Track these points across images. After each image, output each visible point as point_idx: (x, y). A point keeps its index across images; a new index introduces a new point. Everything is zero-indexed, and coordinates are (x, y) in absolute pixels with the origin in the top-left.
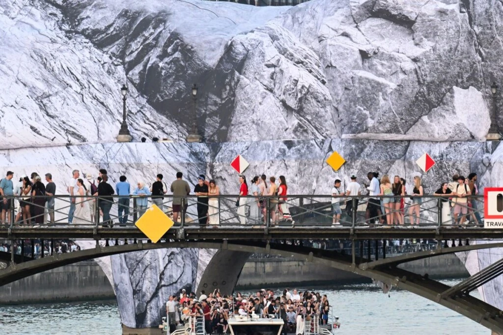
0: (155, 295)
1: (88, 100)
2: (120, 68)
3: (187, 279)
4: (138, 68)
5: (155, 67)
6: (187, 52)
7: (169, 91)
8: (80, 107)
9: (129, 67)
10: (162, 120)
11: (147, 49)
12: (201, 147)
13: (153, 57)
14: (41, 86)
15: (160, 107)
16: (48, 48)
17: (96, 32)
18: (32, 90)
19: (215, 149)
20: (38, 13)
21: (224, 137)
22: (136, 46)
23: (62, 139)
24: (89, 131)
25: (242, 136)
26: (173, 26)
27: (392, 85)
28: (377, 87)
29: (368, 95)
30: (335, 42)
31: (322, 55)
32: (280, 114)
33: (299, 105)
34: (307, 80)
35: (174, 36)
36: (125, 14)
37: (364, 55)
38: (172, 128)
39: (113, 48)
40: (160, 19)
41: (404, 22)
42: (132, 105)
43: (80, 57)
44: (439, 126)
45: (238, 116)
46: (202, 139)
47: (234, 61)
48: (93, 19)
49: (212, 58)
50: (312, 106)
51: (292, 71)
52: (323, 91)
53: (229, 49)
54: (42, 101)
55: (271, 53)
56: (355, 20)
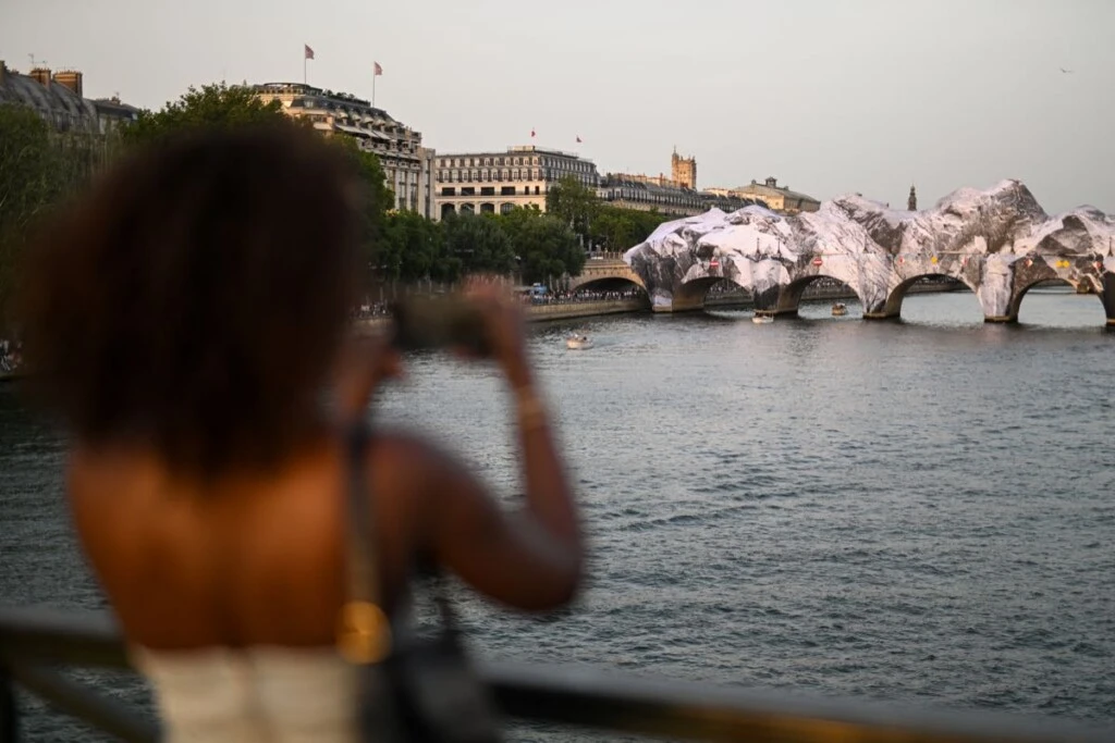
0: (873, 303)
1: (854, 240)
2: (865, 231)
3: (884, 298)
4: (871, 230)
5: (877, 230)
6: (887, 225)
7: (880, 237)
8: (852, 242)
9: (868, 229)
10: (878, 246)
11: (875, 224)
12: (890, 255)
13: (876, 227)
14: (839, 235)
15: (876, 241)
16: (842, 223)
17: (859, 218)
18: (836, 236)
19: (895, 255)
20: (841, 212)
21: (898, 251)
22: (871, 223)
23: (845, 252)
24: (854, 250)
25: (904, 252)
26: (883, 217)
27: (954, 235)
28: (949, 236)
29: (946, 238)
30: (935, 222)
31: (931, 226)
32: (917, 245)
33: (923, 242)
34: (925, 234)
35: (884, 220)
36: (868, 213)
37: (945, 226)
38: (881, 249)
39: (864, 223)
40: (880, 215)
41: (959, 215)
42: (868, 242)
43: (853, 226)
44: (969, 249)
45: (903, 245)
46: (891, 252)
47: (902, 228)
48: (858, 214)
49: (895, 227)
50: (927, 242)
51: (921, 231)
52: (931, 237)
53: (901, 224)
54: (839, 239)
55: (915, 225)
56: (943, 215)
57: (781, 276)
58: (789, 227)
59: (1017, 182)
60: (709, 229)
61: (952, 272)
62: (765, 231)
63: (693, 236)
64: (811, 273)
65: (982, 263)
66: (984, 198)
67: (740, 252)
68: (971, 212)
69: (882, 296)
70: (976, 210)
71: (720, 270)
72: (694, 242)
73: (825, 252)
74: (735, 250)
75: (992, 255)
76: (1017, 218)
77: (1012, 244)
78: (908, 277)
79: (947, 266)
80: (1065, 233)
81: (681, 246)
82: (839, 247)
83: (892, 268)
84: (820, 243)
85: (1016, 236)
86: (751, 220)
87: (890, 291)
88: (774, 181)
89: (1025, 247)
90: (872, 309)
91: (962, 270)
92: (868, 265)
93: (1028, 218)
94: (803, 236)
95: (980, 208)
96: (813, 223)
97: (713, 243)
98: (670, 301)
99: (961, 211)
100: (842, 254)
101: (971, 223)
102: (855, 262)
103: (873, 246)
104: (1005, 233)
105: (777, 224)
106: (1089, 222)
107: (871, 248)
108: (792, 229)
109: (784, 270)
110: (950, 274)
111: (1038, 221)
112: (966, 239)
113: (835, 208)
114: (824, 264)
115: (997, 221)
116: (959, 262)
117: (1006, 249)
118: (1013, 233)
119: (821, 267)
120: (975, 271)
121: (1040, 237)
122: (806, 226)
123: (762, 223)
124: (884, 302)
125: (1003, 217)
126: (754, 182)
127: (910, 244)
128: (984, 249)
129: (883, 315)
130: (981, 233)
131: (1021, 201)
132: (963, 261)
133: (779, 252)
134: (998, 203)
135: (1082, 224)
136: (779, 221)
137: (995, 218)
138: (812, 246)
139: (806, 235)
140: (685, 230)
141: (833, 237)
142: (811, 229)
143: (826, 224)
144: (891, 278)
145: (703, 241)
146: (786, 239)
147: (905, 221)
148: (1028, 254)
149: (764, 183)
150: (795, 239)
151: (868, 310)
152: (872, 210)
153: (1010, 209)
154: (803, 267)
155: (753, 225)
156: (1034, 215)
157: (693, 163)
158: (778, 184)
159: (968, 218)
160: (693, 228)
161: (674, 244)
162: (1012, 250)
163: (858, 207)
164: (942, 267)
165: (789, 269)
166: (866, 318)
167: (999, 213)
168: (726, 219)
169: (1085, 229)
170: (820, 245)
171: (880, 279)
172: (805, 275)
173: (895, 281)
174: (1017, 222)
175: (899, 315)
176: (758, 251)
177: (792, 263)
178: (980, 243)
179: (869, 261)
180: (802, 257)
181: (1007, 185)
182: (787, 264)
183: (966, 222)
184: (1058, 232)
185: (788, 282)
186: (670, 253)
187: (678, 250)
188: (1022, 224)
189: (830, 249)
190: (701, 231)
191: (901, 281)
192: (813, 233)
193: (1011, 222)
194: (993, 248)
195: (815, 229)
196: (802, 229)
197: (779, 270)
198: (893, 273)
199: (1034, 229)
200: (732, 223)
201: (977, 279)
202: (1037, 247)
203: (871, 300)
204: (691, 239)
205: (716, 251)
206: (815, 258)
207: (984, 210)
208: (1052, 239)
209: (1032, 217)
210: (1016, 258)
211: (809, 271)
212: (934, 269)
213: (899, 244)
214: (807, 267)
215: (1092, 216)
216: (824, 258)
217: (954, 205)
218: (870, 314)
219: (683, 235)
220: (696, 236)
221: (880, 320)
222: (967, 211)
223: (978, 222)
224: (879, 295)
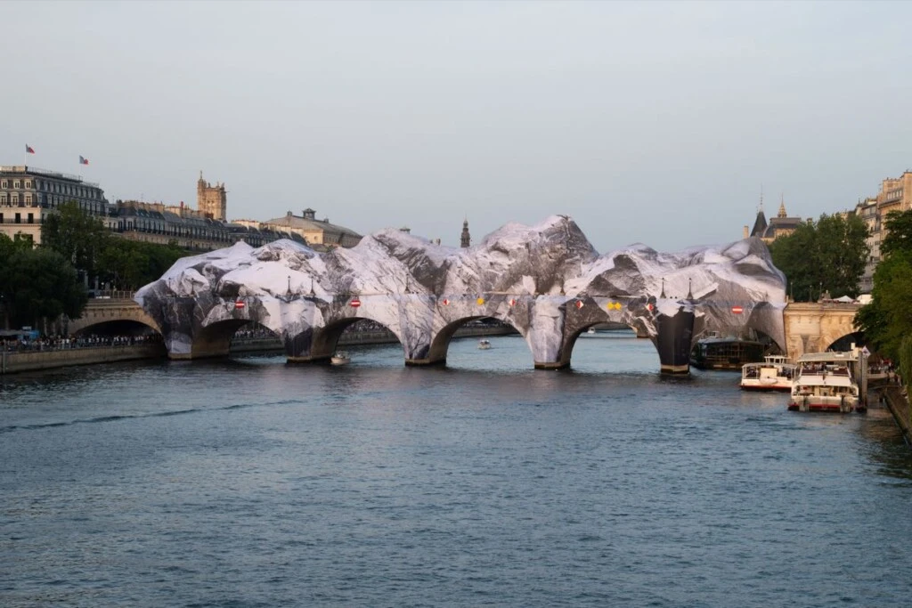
0: (416, 348)
1: (395, 278)
2: (407, 269)
3: (428, 342)
4: (413, 268)
5: (419, 268)
6: (431, 263)
7: (423, 276)
8: (392, 281)
9: (410, 268)
10: (421, 286)
11: (416, 261)
12: (434, 296)
13: (418, 264)
14: (379, 274)
15: (420, 281)
16: (382, 261)
17: (400, 255)
18: (376, 274)
19: (438, 296)
20: (380, 248)
21: (442, 292)
22: (413, 260)
23: (385, 292)
24: (395, 290)
25: (448, 292)
26: (426, 254)
27: (501, 274)
28: (496, 275)
29: (492, 278)
30: (481, 259)
31: (477, 264)
32: (462, 284)
33: (468, 281)
34: (471, 272)
35: (427, 257)
36: (410, 249)
37: (491, 264)
38: (424, 289)
39: (405, 261)
40: (422, 251)
41: (505, 252)
42: (410, 281)
43: (393, 264)
44: (517, 289)
45: (447, 285)
46: (434, 293)
47: (447, 266)
48: (399, 251)
49: (439, 265)
50: (473, 282)
51: (466, 269)
52: (477, 276)
53: (445, 262)
54: (379, 278)
55: (459, 263)
56: (489, 252)
57: (315, 319)
58: (324, 264)
59: (567, 218)
60: (234, 266)
61: (500, 314)
62: (297, 268)
63: (216, 273)
64: (347, 316)
65: (531, 305)
66: (531, 234)
67: (268, 291)
68: (519, 249)
69: (425, 340)
70: (523, 247)
71: (246, 311)
72: (217, 280)
73: (363, 292)
74: (263, 289)
75: (541, 296)
76: (566, 256)
77: (562, 284)
78: (453, 319)
79: (493, 307)
80: (616, 272)
81: (201, 284)
82: (379, 286)
83: (436, 310)
84: (357, 281)
85: (566, 276)
86: (281, 256)
87: (434, 335)
88: (313, 213)
89: (575, 288)
90: (415, 355)
91: (510, 313)
92: (409, 307)
93: (578, 257)
94: (338, 274)
95: (527, 245)
96: (350, 261)
97: (239, 281)
98: (190, 346)
99: (508, 248)
100: (382, 294)
101: (519, 261)
102: (396, 304)
103: (416, 286)
104: (554, 273)
105: (311, 261)
106: (642, 261)
107: (413, 288)
108: (326, 267)
109: (318, 312)
110: (497, 317)
111: (589, 259)
112: (513, 279)
113: (374, 244)
114: (362, 305)
115: (546, 260)
116: (507, 304)
117: (556, 290)
118: (563, 272)
119: (359, 308)
120: (523, 313)
121: (591, 277)
122: (342, 263)
123: (293, 260)
124: (427, 347)
125: (552, 255)
126: (290, 214)
127: (455, 283)
128: (533, 290)
129: (427, 361)
130: (529, 273)
131: (570, 239)
132: (511, 302)
133: (312, 291)
134: (546, 240)
135: (634, 265)
136: (312, 257)
137: (544, 256)
138: (349, 284)
139: (342, 273)
140: (207, 266)
141: (372, 276)
142: (348, 267)
143: (365, 260)
144: (435, 322)
145: (226, 278)
146: (320, 277)
147: (450, 258)
148: (578, 296)
149: (302, 215)
150: (330, 277)
151: (411, 356)
152: (414, 246)
153: (559, 246)
154: (339, 309)
155: (284, 261)
156: (585, 253)
157: (222, 191)
158: (317, 217)
159: (515, 256)
160: (215, 263)
161: (194, 282)
162: (562, 291)
163: (399, 243)
164: (488, 309)
165: (323, 311)
166: (408, 364)
167: (548, 251)
168: (253, 254)
169: (637, 270)
170: (358, 285)
171: (424, 322)
172: (340, 318)
173: (439, 324)
174: (567, 261)
175: (444, 361)
176: (289, 291)
177: (327, 303)
178: (528, 284)
179: (411, 301)
180: (338, 297)
181: (556, 221)
182: (321, 306)
183: (514, 260)
184: (609, 272)
185: (323, 325)
186: (189, 292)
187: (198, 289)
188: (572, 263)
189: (369, 289)
190: (224, 268)
191: (445, 324)
192: (349, 271)
193: (560, 261)
194: (543, 288)
195: (352, 267)
196: (338, 267)
197: (313, 312)
198: (437, 315)
199: (584, 268)
200: (260, 259)
201: (525, 323)
202: (588, 288)
203: (413, 345)
204: (213, 276)
205: (242, 290)
206: (353, 298)
207: (532, 247)
208: (604, 280)
209: (582, 255)
210: (567, 300)
211: (346, 312)
212: (480, 311)
213: (443, 284)
214: (343, 308)
215: (643, 255)
216: (361, 298)
217: (500, 241)
218: (413, 361)
219: (205, 272)
220: (219, 273)
221: (423, 366)
222: (514, 248)
223: (526, 260)
224: (423, 340)
